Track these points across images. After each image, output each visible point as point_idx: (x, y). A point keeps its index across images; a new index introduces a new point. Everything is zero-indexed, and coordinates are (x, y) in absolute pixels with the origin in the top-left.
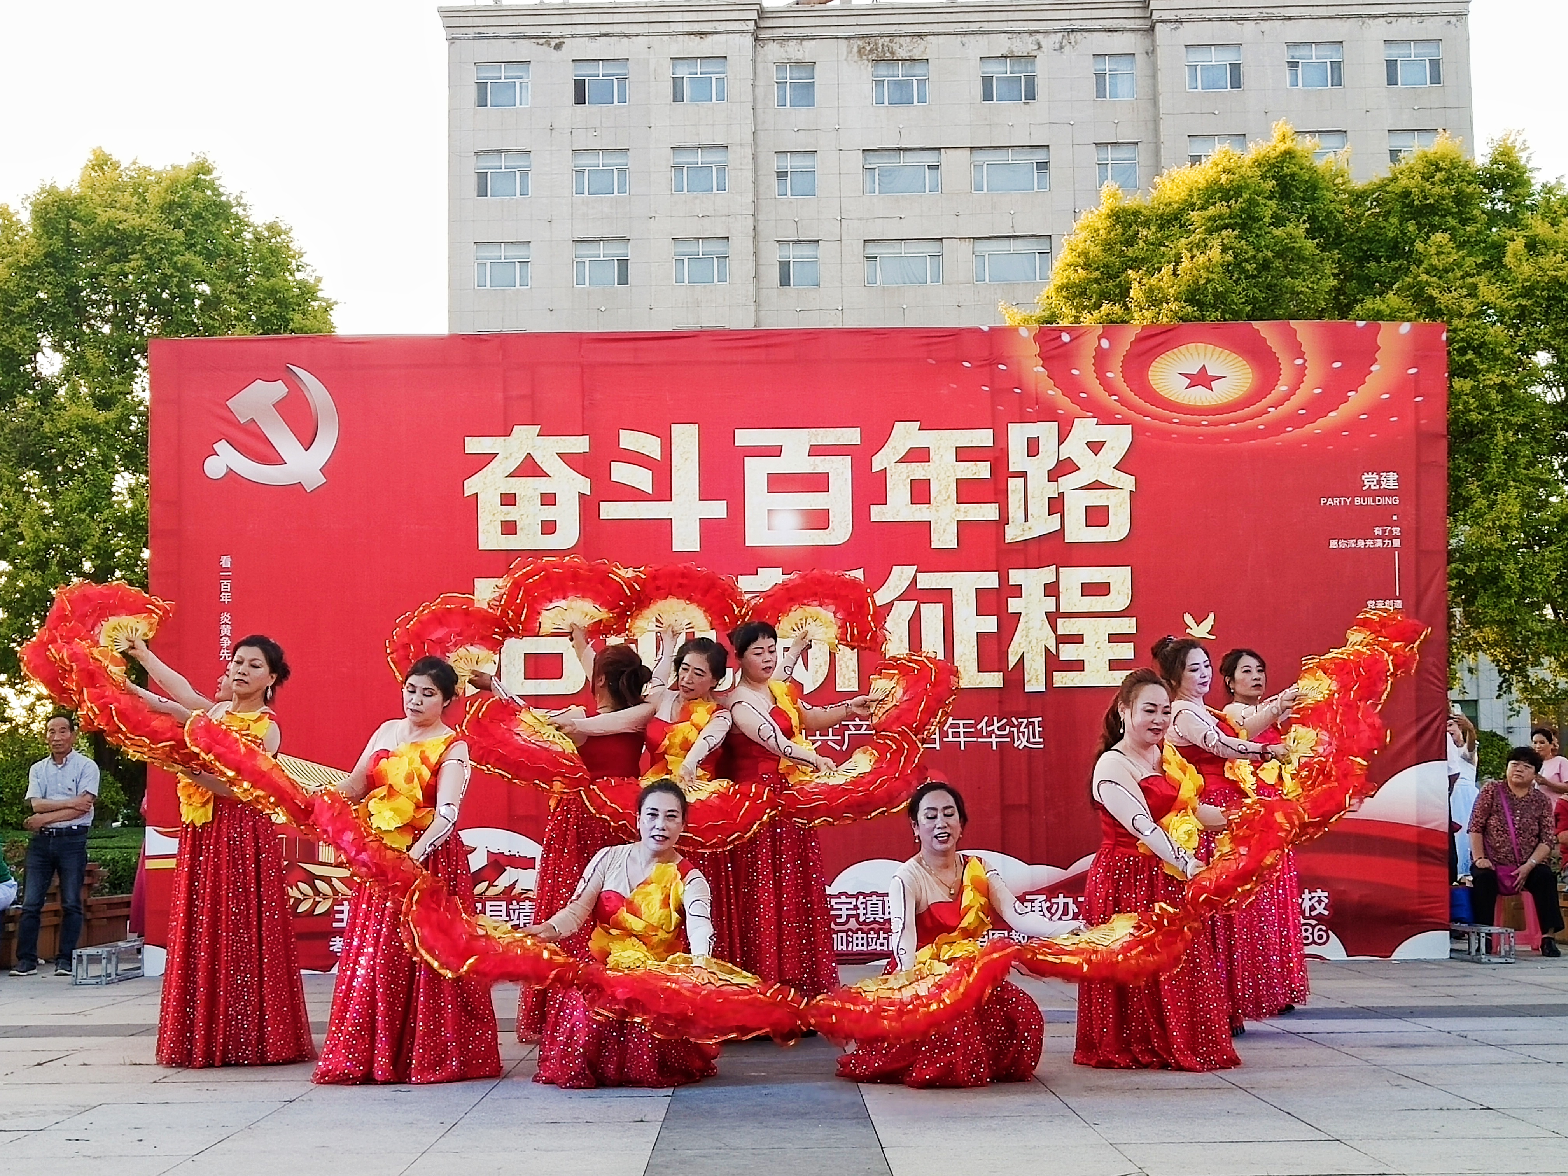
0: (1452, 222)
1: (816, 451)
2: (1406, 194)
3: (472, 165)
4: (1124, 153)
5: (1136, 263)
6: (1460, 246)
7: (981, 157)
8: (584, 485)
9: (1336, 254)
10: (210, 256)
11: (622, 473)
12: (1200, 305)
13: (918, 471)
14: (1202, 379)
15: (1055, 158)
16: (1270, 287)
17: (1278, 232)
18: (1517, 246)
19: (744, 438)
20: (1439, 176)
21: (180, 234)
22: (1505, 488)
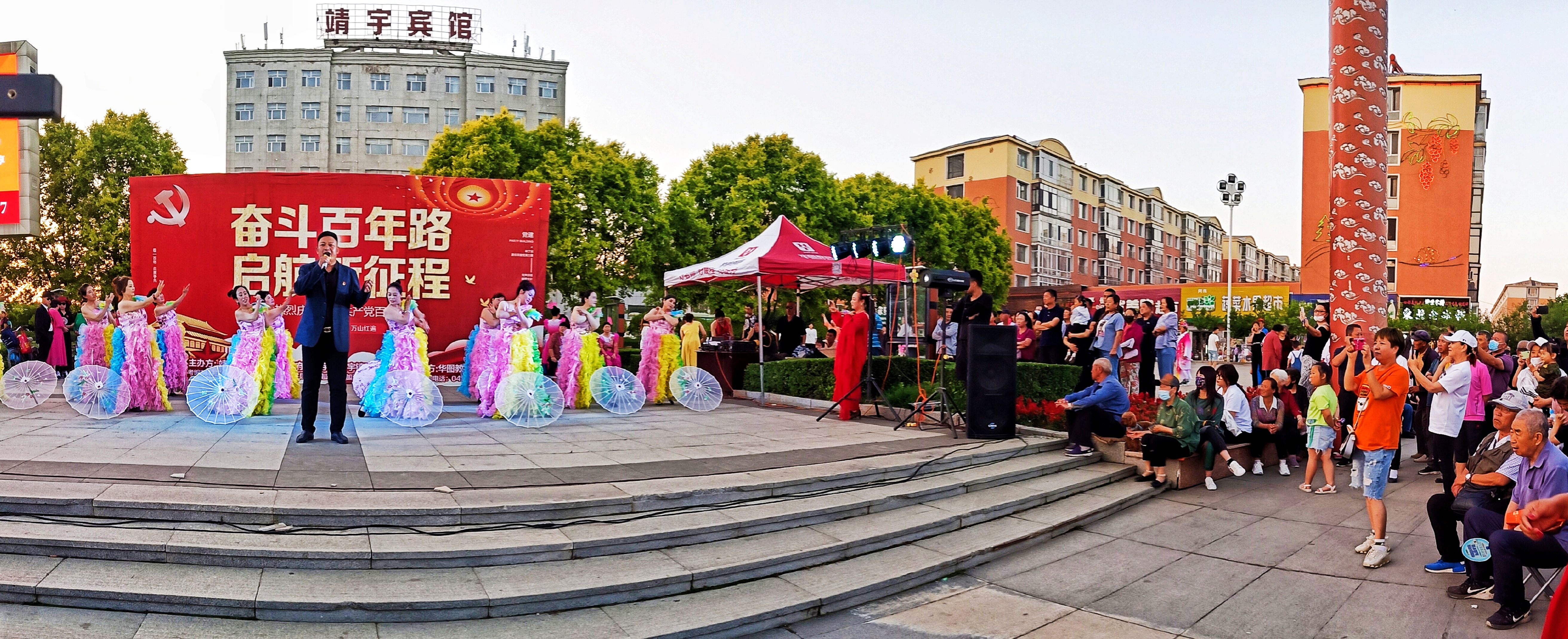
0: (556, 147)
1: (347, 215)
2: (542, 136)
4: (454, 113)
5: (455, 153)
6: (558, 156)
8: (270, 225)
9: (519, 155)
10: (146, 145)
11: (282, 221)
12: (476, 169)
13: (381, 224)
14: (475, 197)
15: (431, 112)
16: (498, 164)
17: (502, 145)
18: (575, 158)
19: (323, 210)
20: (553, 131)
21: (137, 138)
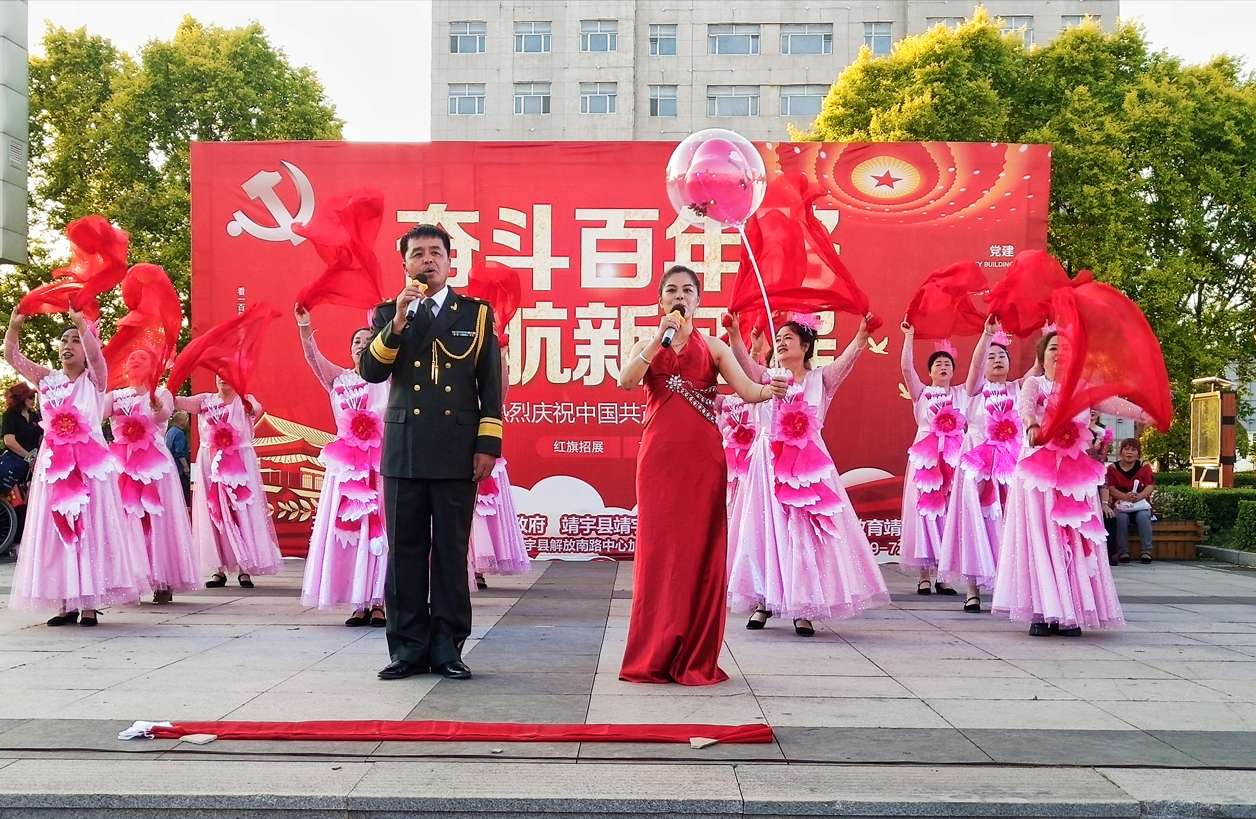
0: (1091, 79)
1: (629, 224)
2: (1060, 59)
3: (446, 32)
4: (882, 29)
5: (876, 103)
6: (1094, 95)
7: (788, 31)
8: (475, 244)
9: (1010, 100)
10: (261, 89)
11: (501, 237)
12: (915, 132)
13: (697, 239)
14: (887, 180)
15: (838, 32)
16: (964, 122)
17: (970, 84)
18: (1132, 96)
19: (582, 215)
20: (1083, 47)
22: (1113, 259)
